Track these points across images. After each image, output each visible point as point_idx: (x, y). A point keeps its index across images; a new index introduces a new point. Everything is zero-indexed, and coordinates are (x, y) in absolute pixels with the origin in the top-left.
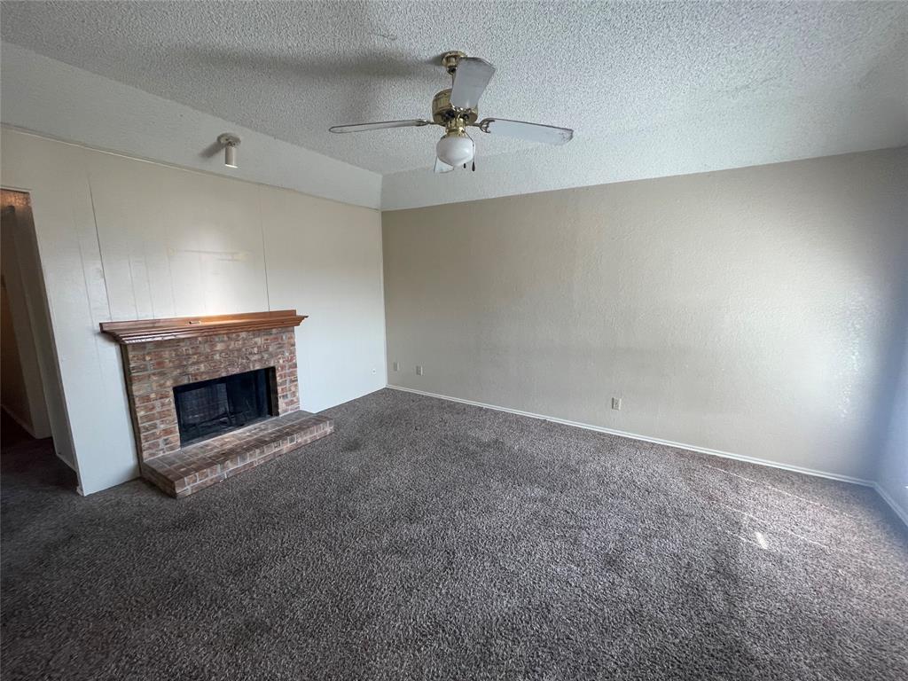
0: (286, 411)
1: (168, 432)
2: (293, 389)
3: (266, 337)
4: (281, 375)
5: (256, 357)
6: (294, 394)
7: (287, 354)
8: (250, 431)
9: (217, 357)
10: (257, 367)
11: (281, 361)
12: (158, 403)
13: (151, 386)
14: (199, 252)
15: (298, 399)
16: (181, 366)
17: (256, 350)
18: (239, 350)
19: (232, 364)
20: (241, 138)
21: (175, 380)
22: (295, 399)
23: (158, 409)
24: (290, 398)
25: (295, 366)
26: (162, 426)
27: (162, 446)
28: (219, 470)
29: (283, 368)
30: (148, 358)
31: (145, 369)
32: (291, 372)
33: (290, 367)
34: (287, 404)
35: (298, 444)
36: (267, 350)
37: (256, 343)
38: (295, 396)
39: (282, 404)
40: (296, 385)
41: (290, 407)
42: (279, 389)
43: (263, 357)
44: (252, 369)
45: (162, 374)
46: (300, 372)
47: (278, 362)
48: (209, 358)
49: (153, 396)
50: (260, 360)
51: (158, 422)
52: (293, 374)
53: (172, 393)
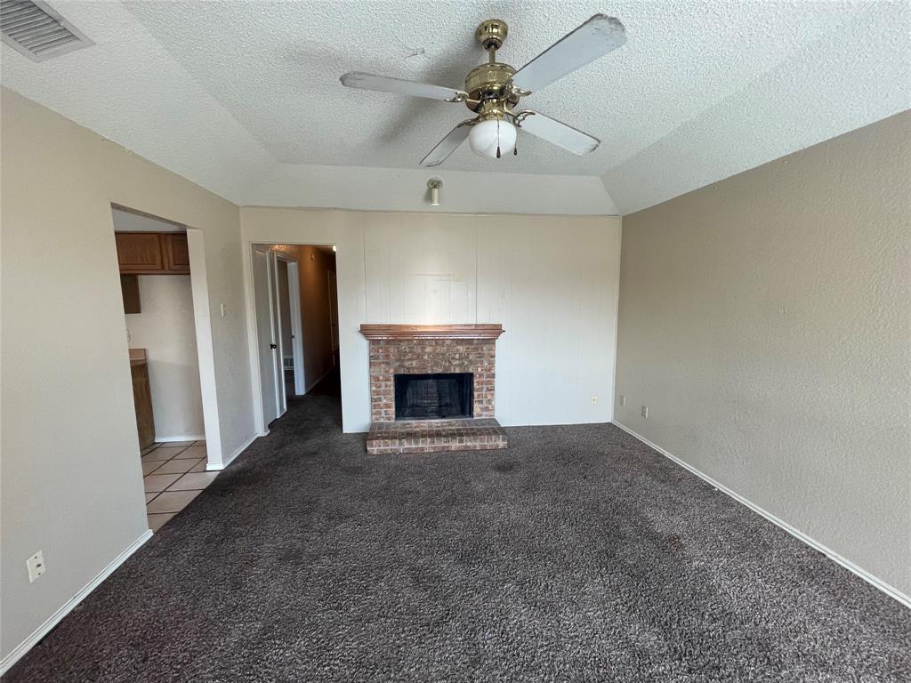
0: (480, 415)
1: (388, 406)
2: (489, 397)
3: (467, 346)
4: (478, 382)
5: (457, 362)
6: (489, 402)
7: (486, 364)
8: (442, 423)
9: (426, 357)
10: (457, 371)
11: (480, 369)
12: (383, 384)
13: (380, 371)
14: (424, 275)
15: (493, 407)
16: (399, 360)
17: (457, 356)
18: (443, 354)
19: (436, 364)
20: (443, 181)
21: (395, 370)
22: (490, 406)
23: (383, 388)
24: (485, 405)
25: (493, 376)
26: (385, 401)
27: (383, 415)
28: (397, 444)
29: (481, 376)
30: (380, 351)
31: (378, 358)
32: (488, 381)
33: (488, 376)
34: (482, 409)
35: (466, 447)
36: (467, 357)
37: (457, 350)
38: (490, 404)
39: (477, 408)
40: (493, 394)
41: (484, 413)
42: (476, 394)
43: (463, 364)
44: (452, 372)
45: (387, 364)
46: (498, 382)
47: (477, 370)
48: (419, 357)
49: (381, 378)
50: (461, 365)
51: (382, 397)
52: (491, 383)
53: (392, 378)
